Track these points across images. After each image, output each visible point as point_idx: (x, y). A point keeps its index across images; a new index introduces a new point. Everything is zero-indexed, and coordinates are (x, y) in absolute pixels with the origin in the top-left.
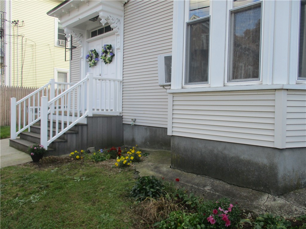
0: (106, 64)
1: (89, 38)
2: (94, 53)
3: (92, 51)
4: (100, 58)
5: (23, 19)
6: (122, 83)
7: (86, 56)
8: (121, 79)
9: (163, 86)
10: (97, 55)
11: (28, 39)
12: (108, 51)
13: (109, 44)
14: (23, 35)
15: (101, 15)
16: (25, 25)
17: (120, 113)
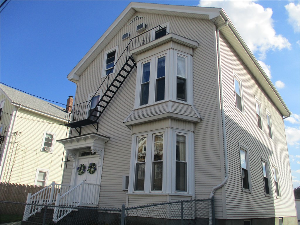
0: (90, 174)
1: (80, 157)
2: (83, 166)
3: (81, 165)
4: (87, 170)
5: (21, 130)
6: (100, 187)
7: (77, 168)
8: (100, 184)
9: (124, 191)
10: (85, 167)
11: (22, 145)
12: (93, 166)
13: (94, 163)
14: (19, 142)
15: (92, 148)
16: (22, 135)
17: (97, 205)
